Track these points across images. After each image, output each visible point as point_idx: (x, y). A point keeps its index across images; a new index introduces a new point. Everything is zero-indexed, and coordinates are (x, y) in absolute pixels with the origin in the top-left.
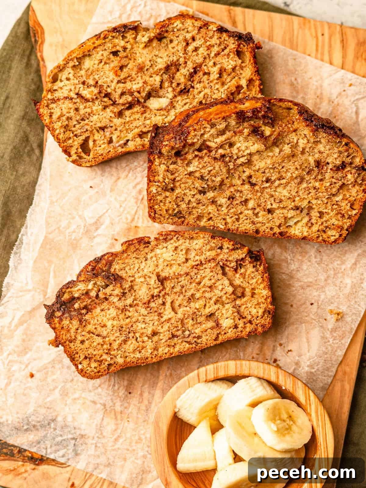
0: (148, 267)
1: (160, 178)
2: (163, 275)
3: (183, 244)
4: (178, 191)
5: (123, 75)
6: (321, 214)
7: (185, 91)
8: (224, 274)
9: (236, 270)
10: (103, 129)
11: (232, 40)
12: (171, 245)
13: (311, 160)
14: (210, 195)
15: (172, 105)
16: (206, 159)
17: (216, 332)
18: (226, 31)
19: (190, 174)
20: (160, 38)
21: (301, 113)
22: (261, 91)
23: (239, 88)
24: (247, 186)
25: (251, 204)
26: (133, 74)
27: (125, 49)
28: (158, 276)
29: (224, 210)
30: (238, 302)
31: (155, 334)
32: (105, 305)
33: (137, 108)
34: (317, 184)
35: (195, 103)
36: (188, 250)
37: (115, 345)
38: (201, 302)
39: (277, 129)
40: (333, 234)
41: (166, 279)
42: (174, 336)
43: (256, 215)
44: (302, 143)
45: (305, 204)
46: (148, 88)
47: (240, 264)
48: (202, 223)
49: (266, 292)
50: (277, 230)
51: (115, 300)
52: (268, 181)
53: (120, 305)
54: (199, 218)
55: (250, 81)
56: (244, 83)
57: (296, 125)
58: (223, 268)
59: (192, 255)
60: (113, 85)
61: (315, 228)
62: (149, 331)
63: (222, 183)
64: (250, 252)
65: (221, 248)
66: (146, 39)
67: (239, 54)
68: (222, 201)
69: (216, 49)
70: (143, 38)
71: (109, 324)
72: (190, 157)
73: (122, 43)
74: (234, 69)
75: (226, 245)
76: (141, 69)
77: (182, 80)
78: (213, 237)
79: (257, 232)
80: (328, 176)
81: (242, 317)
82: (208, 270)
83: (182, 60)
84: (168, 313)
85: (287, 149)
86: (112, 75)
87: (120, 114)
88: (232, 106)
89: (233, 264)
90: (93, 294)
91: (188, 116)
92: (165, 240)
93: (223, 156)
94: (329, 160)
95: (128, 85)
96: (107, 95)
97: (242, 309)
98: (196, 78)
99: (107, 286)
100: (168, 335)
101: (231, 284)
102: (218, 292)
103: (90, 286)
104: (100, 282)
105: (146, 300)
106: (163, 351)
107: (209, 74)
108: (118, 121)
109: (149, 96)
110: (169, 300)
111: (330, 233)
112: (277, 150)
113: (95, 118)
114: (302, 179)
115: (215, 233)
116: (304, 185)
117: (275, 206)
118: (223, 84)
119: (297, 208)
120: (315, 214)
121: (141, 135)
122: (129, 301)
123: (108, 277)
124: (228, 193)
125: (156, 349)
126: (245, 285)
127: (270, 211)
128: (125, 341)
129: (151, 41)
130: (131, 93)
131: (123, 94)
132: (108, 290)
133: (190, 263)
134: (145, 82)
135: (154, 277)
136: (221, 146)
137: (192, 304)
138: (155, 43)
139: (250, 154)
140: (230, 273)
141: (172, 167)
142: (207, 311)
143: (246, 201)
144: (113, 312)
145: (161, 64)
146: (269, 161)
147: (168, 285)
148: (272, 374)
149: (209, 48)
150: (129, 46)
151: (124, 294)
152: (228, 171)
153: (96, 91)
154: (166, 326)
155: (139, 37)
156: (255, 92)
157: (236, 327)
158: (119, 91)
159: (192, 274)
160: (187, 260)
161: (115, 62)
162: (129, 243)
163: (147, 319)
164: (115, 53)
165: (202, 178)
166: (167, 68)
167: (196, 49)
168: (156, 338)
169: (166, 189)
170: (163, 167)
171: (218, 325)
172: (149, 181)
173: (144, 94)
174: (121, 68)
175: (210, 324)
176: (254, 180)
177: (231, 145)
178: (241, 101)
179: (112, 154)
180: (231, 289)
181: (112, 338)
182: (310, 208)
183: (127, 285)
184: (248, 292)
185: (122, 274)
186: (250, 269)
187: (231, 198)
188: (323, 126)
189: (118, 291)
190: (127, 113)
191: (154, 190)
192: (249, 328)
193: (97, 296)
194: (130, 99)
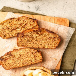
0: (18, 53)
1: (19, 40)
2: (21, 54)
3: (24, 50)
4: (23, 42)
5: (12, 25)
6: (51, 45)
7: (24, 27)
8: (33, 54)
9: (35, 53)
10: (8, 33)
11: (32, 20)
12: (22, 50)
13: (48, 37)
14: (29, 42)
15: (21, 29)
16: (28, 37)
17: (31, 62)
18: (31, 19)
19: (25, 40)
20: (18, 20)
21: (46, 30)
22: (39, 27)
23: (34, 27)
24: (36, 41)
25: (37, 44)
26: (14, 25)
27: (12, 22)
28: (20, 55)
29: (32, 45)
30: (36, 58)
31: (19, 63)
32: (10, 59)
33: (15, 30)
34: (50, 40)
35: (26, 29)
36: (25, 51)
37: (12, 65)
38: (28, 58)
39: (41, 33)
40: (54, 48)
41: (21, 55)
42: (23, 63)
43: (38, 45)
44: (46, 35)
45: (48, 43)
46: (16, 27)
47: (35, 52)
48: (28, 47)
49: (41, 56)
50: (43, 47)
51: (12, 58)
52: (40, 40)
53: (13, 59)
54: (27, 46)
55: (36, 26)
56: (35, 26)
57: (45, 32)
58: (32, 53)
59: (26, 51)
60: (10, 27)
61: (50, 47)
62: (18, 63)
63: (31, 41)
64: (37, 51)
65: (32, 50)
66: (16, 20)
67: (34, 22)
68: (32, 43)
69: (29, 21)
70: (15, 20)
71: (11, 62)
72: (25, 37)
73: (11, 21)
74: (33, 24)
75: (33, 50)
76: (15, 24)
77: (23, 26)
78: (30, 49)
79: (39, 47)
80: (52, 39)
81: (36, 60)
82: (29, 53)
83: (23, 23)
84: (22, 60)
85: (43, 36)
86: (9, 26)
87: (11, 31)
88: (32, 30)
89: (34, 52)
90: (7, 57)
91: (24, 31)
92: (21, 49)
93: (31, 37)
94: (52, 37)
95: (13, 27)
96: (9, 28)
97: (36, 59)
98: (26, 25)
99: (10, 56)
100: (22, 63)
101: (34, 55)
102: (31, 57)
103: (7, 56)
104: (9, 56)
105: (18, 58)
106: (21, 65)
107: (28, 25)
108: (11, 32)
109: (17, 28)
110: (22, 58)
111: (53, 47)
112: (42, 36)
113: (6, 32)
114: (47, 40)
115: (30, 48)
116: (47, 41)
117: (42, 44)
118: (31, 26)
119: (46, 44)
120: (50, 45)
121: (16, 34)
122: (14, 58)
123: (10, 55)
124: (33, 42)
125: (20, 65)
126: (37, 55)
127: (41, 44)
128: (14, 64)
129: (17, 20)
130: (13, 28)
131: (12, 28)
132: (10, 57)
133: (26, 52)
134: (16, 26)
135: (19, 55)
136: (31, 35)
137: (27, 59)
138: (17, 21)
139: (37, 36)
140: (34, 54)
141: (21, 39)
142: (30, 59)
143: (36, 43)
144: (11, 60)
145: (19, 24)
146: (40, 37)
147: (22, 56)
148: (42, 68)
149: (28, 21)
150: (12, 21)
151: (13, 57)
152: (32, 39)
153: (6, 28)
154: (22, 62)
155: (14, 20)
156: (37, 27)
157: (35, 62)
158: (11, 28)
159: (26, 54)
160: (25, 52)
161: (10, 24)
162: (14, 50)
163: (18, 61)
164: (10, 22)
165: (27, 40)
166: (20, 24)
167: (25, 21)
168: (20, 64)
169: (21, 42)
170: (20, 39)
171: (32, 61)
172: (17, 41)
173: (16, 28)
174: (11, 24)
175: (30, 61)
176: (37, 40)
177: (33, 35)
178: (34, 29)
179: (10, 37)
180: (34, 56)
181: (11, 64)
182: (49, 44)
183: (14, 56)
184: (37, 56)
185: (13, 54)
186: (38, 53)
187: (33, 43)
188: (50, 32)
189: (12, 57)
190: (13, 31)
191: (18, 42)
192: (38, 62)
193: (8, 58)
194: (13, 29)
